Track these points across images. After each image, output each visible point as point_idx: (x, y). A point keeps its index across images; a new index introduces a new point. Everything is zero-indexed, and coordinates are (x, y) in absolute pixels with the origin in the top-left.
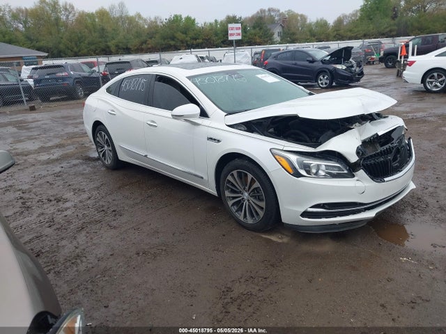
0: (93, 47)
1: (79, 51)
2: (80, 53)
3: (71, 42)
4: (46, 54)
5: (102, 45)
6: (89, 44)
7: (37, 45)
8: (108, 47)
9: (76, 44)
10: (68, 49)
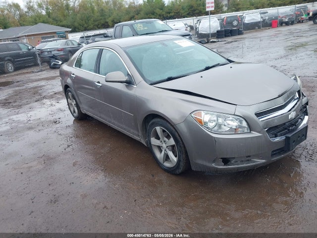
0: (96, 23)
1: (88, 27)
2: (88, 28)
3: (82, 21)
4: (70, 30)
5: (102, 22)
6: (94, 21)
7: (61, 24)
8: (107, 23)
9: (85, 22)
10: (81, 25)
